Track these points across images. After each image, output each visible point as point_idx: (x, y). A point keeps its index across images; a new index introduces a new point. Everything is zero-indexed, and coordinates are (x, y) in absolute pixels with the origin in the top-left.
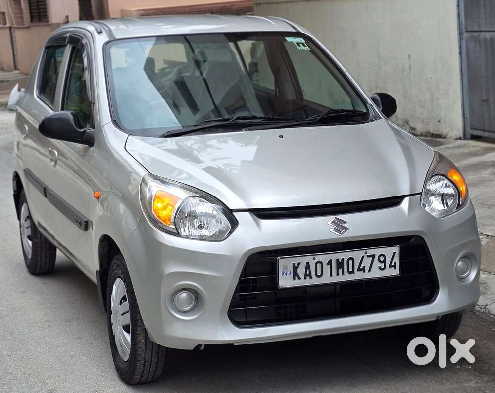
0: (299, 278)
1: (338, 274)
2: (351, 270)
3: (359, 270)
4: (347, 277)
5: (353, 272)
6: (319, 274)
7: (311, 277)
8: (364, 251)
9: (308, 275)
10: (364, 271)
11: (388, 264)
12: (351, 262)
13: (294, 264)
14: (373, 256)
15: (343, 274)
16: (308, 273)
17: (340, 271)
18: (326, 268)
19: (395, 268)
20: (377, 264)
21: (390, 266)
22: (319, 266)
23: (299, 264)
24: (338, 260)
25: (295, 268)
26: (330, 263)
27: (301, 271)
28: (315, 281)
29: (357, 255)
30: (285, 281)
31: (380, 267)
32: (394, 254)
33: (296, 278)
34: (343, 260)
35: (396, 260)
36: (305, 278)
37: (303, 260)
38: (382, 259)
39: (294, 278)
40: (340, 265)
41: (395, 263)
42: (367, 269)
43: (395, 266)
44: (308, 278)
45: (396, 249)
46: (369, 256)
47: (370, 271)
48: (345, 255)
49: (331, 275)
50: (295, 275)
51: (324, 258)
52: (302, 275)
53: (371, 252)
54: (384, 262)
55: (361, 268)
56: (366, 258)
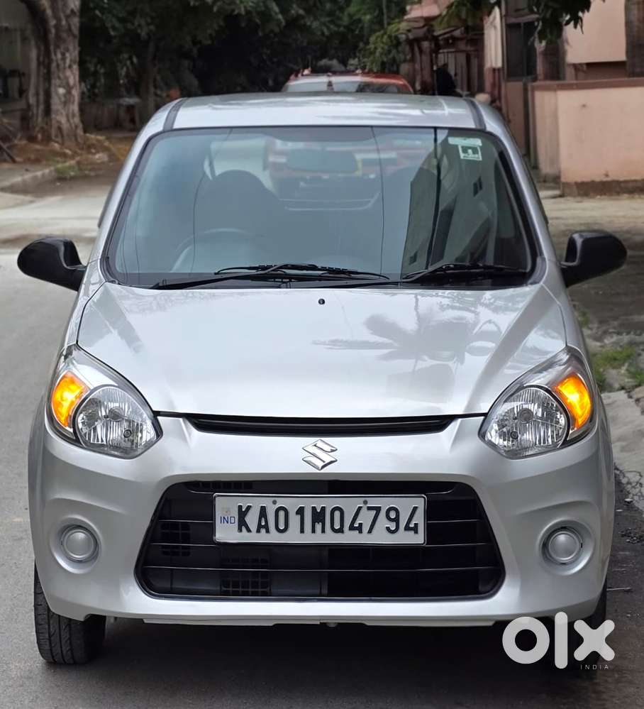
0: (249, 530)
1: (314, 531)
2: (337, 526)
3: (352, 528)
4: (330, 538)
5: (341, 531)
6: (282, 527)
7: (268, 531)
8: (364, 499)
9: (263, 527)
10: (361, 532)
11: (403, 524)
12: (337, 514)
13: (240, 507)
14: (378, 509)
15: (323, 531)
16: (263, 524)
17: (319, 527)
18: (294, 520)
19: (416, 532)
20: (383, 522)
21: (407, 528)
22: (282, 514)
23: (249, 508)
24: (314, 509)
25: (242, 513)
26: (301, 511)
27: (252, 519)
28: (273, 538)
29: (350, 503)
30: (226, 533)
31: (388, 529)
32: (415, 509)
33: (244, 529)
34: (323, 509)
35: (419, 519)
36: (258, 531)
37: (256, 502)
38: (393, 515)
39: (240, 530)
40: (318, 516)
41: (416, 525)
42: (366, 528)
43: (415, 529)
44: (263, 531)
45: (419, 502)
46: (369, 508)
47: (370, 532)
48: (327, 502)
49: (302, 531)
50: (242, 524)
51: (291, 503)
52: (253, 527)
53: (375, 501)
54: (397, 520)
55: (356, 525)
56: (364, 510)
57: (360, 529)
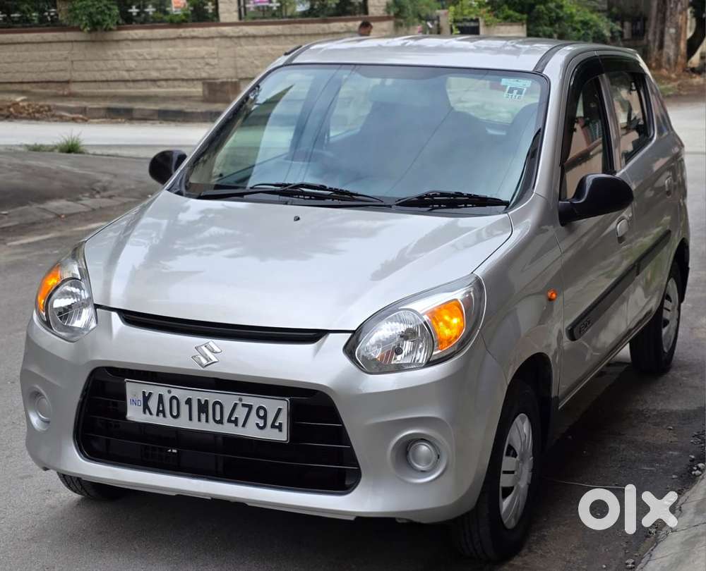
0: (151, 414)
1: (199, 420)
2: (218, 418)
3: (229, 420)
4: (212, 427)
5: (220, 422)
6: (175, 414)
7: (164, 416)
8: (239, 396)
9: (161, 411)
10: (236, 425)
11: (269, 421)
12: (218, 407)
13: (144, 393)
14: (250, 407)
15: (207, 421)
16: (161, 409)
17: (203, 416)
18: (184, 409)
19: (281, 430)
20: (254, 419)
21: (273, 426)
22: (175, 402)
23: (150, 394)
24: (199, 400)
25: (146, 398)
26: (189, 402)
27: (153, 404)
28: (168, 422)
29: (228, 399)
30: (134, 414)
31: (257, 424)
32: (280, 410)
33: (147, 411)
34: (206, 402)
35: (283, 419)
36: (158, 415)
37: (157, 390)
38: (262, 413)
39: (144, 412)
40: (203, 408)
41: (280, 424)
42: (241, 422)
43: (280, 428)
44: (161, 415)
45: (283, 404)
46: (244, 405)
47: (244, 425)
48: (210, 396)
49: (191, 419)
50: (146, 408)
51: (182, 393)
52: (154, 411)
53: (248, 399)
54: (264, 418)
55: (233, 419)
56: (239, 407)
57: (236, 422)
